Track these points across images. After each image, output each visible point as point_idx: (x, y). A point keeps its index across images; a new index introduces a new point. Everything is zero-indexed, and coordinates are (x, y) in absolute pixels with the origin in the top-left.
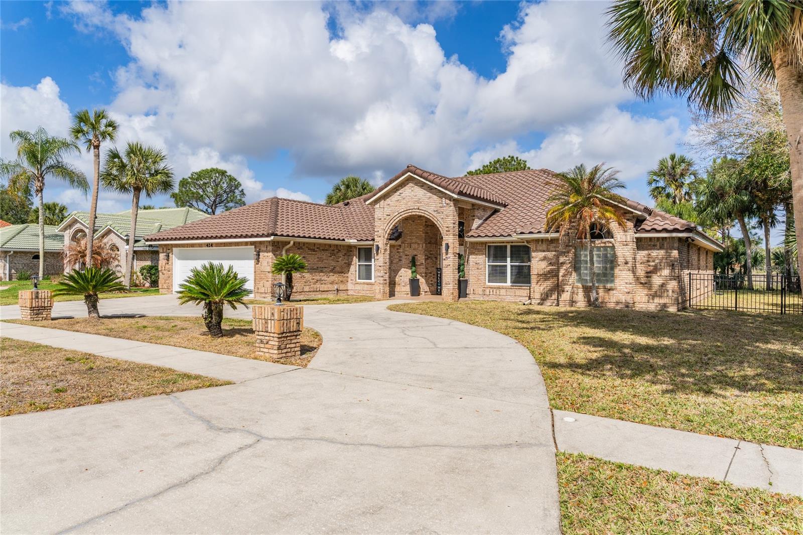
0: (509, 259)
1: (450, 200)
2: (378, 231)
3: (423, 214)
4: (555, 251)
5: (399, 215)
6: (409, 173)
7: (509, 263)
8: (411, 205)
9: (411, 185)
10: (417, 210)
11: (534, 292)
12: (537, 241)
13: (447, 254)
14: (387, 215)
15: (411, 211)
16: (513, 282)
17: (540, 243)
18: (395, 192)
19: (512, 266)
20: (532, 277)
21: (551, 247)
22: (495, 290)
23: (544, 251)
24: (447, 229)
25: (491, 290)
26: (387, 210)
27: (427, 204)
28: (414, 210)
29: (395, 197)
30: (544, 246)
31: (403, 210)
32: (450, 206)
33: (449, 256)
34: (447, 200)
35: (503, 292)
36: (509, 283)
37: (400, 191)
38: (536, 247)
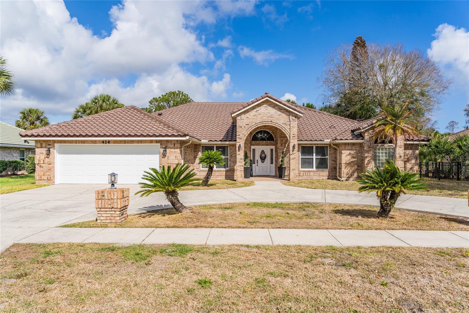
0: (314, 154)
1: (295, 118)
2: (240, 135)
3: (274, 125)
4: (356, 150)
5: (256, 125)
6: (267, 98)
7: (314, 157)
8: (265, 119)
9: (265, 105)
10: (270, 122)
11: (344, 173)
12: (345, 144)
13: (293, 151)
14: (246, 125)
15: (265, 123)
16: (317, 168)
17: (347, 145)
18: (253, 109)
19: (316, 158)
20: (343, 165)
21: (354, 148)
22: (307, 173)
23: (349, 150)
24: (293, 135)
25: (304, 173)
26: (246, 121)
27: (278, 119)
28: (267, 122)
29: (253, 112)
30: (350, 147)
31: (259, 122)
32: (295, 121)
33: (295, 152)
34: (293, 117)
35: (312, 174)
36: (314, 169)
37: (257, 109)
38: (345, 148)
